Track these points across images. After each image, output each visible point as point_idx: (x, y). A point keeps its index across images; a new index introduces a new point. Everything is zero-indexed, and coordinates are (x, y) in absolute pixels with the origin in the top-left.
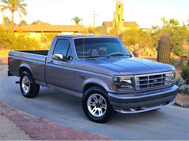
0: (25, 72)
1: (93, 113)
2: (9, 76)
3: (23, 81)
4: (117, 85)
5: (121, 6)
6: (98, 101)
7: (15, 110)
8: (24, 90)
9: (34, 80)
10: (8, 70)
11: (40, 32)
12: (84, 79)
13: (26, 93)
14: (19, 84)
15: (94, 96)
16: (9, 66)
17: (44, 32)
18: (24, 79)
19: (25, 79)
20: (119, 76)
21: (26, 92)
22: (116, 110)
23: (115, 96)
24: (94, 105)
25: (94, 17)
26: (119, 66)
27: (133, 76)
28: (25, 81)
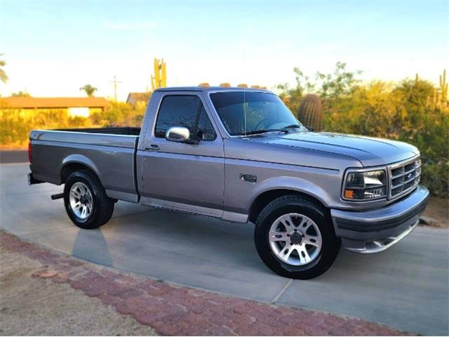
0: (77, 174)
1: (286, 258)
2: (31, 183)
3: (71, 192)
4: (355, 191)
5: (162, 67)
6: (296, 230)
7: (81, 264)
8: (76, 212)
9: (102, 189)
10: (30, 172)
11: (33, 108)
12: (255, 181)
13: (84, 219)
14: (62, 200)
15: (285, 218)
16: (31, 163)
17: (39, 108)
18: (74, 190)
19: (76, 188)
20: (360, 168)
21: (84, 216)
22: (349, 249)
23: (354, 216)
24: (285, 238)
25: (115, 85)
26: (344, 147)
27: (385, 168)
28: (78, 193)
